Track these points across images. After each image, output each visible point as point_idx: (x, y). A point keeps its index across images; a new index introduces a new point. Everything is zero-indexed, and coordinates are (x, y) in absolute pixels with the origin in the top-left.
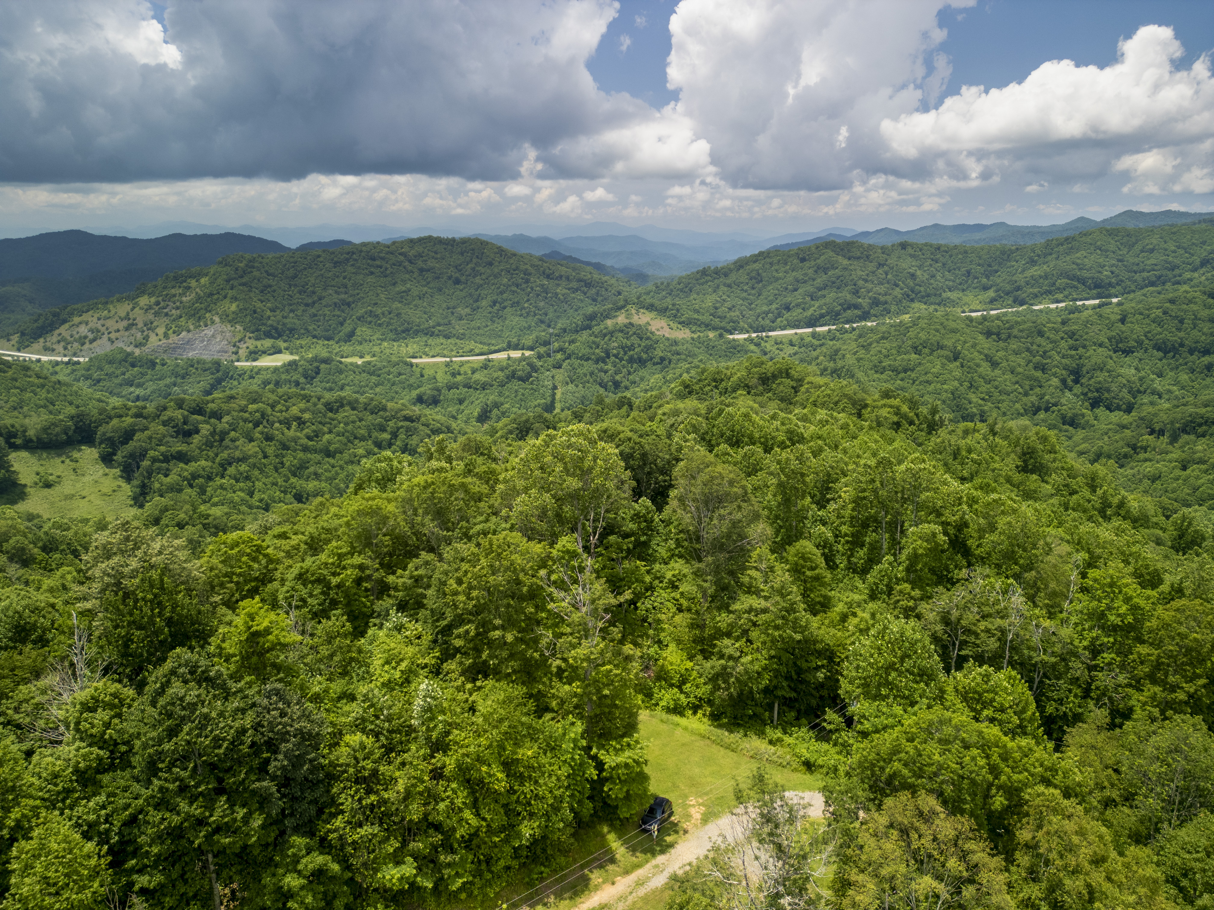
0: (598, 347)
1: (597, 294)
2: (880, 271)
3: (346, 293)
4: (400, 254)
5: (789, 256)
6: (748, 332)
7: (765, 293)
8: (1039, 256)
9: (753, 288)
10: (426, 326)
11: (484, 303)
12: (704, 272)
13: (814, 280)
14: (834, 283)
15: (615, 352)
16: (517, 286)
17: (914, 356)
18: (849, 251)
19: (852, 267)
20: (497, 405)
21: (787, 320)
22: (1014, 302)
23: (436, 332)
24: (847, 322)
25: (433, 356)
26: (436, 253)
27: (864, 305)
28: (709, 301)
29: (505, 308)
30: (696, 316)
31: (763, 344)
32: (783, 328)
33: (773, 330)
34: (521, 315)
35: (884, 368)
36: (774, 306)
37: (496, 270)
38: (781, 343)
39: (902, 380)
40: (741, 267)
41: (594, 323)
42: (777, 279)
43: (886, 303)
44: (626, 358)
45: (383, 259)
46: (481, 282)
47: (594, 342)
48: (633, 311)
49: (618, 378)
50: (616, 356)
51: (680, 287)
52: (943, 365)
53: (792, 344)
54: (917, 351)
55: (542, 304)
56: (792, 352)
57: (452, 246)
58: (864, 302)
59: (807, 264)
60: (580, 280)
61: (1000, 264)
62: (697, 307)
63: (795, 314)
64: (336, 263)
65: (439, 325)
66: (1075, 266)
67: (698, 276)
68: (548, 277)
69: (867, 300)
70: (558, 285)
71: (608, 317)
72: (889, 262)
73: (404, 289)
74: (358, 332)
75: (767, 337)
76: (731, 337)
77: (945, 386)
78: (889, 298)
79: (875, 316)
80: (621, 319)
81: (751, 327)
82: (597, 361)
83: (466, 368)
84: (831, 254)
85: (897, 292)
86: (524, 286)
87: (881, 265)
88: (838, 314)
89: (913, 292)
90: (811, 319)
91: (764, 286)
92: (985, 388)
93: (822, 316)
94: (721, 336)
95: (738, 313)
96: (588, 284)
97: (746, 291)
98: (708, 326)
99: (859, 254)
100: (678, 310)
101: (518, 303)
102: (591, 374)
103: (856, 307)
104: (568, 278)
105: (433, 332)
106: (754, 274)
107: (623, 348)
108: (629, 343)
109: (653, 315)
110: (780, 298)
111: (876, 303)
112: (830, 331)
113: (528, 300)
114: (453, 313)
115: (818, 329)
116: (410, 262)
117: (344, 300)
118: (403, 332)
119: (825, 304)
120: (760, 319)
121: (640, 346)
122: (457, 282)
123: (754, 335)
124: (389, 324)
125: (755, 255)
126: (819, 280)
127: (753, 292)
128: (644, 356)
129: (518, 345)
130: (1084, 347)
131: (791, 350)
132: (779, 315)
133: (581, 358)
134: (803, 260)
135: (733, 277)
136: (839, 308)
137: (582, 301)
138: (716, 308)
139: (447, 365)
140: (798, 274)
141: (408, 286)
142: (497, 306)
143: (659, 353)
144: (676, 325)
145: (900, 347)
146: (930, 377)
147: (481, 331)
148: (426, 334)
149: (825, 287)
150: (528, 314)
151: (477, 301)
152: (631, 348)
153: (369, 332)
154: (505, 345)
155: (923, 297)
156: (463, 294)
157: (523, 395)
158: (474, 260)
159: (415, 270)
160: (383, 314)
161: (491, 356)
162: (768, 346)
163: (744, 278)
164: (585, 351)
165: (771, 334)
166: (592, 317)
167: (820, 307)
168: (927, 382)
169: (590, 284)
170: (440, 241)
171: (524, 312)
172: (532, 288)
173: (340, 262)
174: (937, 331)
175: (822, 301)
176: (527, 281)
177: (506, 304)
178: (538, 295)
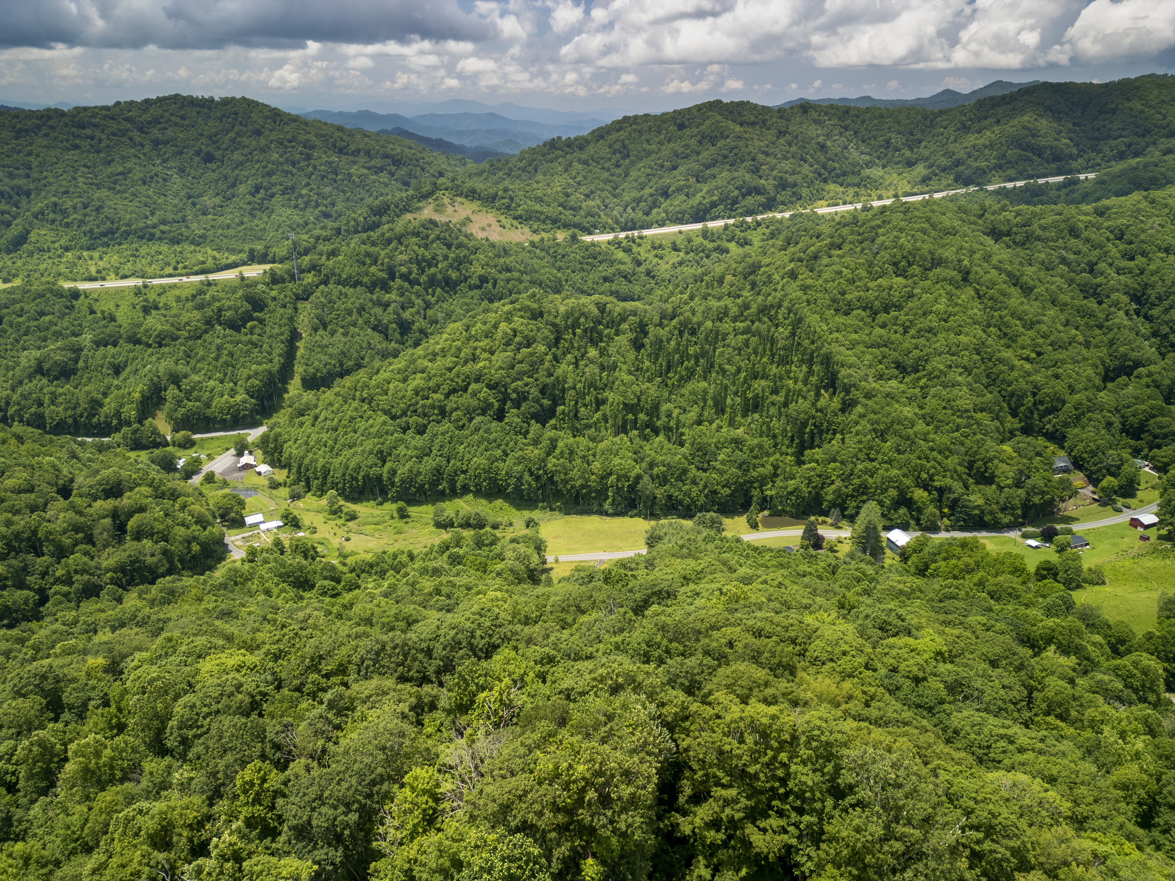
0: (375, 262)
1: (410, 175)
2: (782, 141)
3: (28, 176)
4: (127, 119)
5: (663, 122)
6: (613, 230)
7: (634, 173)
8: (971, 120)
9: (618, 166)
10: (141, 225)
11: (242, 189)
12: (553, 144)
13: (698, 153)
14: (725, 157)
15: (404, 269)
16: (293, 164)
17: (899, 281)
18: (739, 114)
19: (747, 136)
20: (175, 379)
21: (666, 212)
22: (956, 180)
23: (158, 234)
24: (750, 213)
25: (124, 277)
26: (183, 118)
27: (769, 188)
28: (559, 184)
29: (273, 196)
30: (538, 207)
31: (635, 249)
32: (662, 225)
33: (649, 226)
34: (296, 207)
35: (849, 304)
36: (648, 191)
37: (263, 141)
38: (660, 246)
39: (883, 326)
40: (601, 137)
41: (384, 219)
42: (649, 153)
43: (795, 185)
44: (423, 279)
45: (96, 126)
46: (241, 159)
47: (368, 254)
48: (446, 201)
49: (407, 315)
50: (405, 277)
51: (521, 165)
52: (950, 296)
53: (675, 248)
54: (902, 273)
55: (327, 190)
56: (676, 260)
57: (210, 109)
58: (768, 184)
59: (687, 132)
60: (386, 156)
61: (923, 131)
62: (539, 193)
63: (677, 202)
64: (20, 131)
65: (164, 222)
66: (1026, 132)
67: (545, 150)
68: (341, 151)
69: (772, 181)
70: (354, 163)
71: (407, 209)
72: (791, 129)
73: (120, 169)
74: (33, 237)
75: (641, 238)
76: (588, 239)
77: (962, 338)
78: (798, 178)
79: (783, 203)
80: (427, 212)
81: (617, 222)
82: (371, 288)
83: (169, 298)
84: (719, 118)
85: (806, 169)
86: (303, 164)
87: (781, 133)
88: (735, 202)
89: (825, 168)
90: (699, 210)
91: (633, 163)
92: (1027, 337)
93: (714, 205)
94: (574, 238)
95: (599, 202)
96: (397, 162)
97: (608, 170)
98: (556, 223)
99: (753, 119)
100: (512, 199)
101: (293, 188)
102: (361, 310)
103: (758, 191)
104: (368, 153)
105: (152, 235)
106: (618, 146)
107: (418, 263)
108: (428, 255)
109: (475, 205)
110: (654, 180)
111: (783, 185)
112: (726, 227)
113: (308, 184)
114: (194, 204)
115: (711, 224)
116: (141, 130)
117: (19, 187)
118: (104, 235)
119: (717, 188)
120: (629, 210)
121: (446, 258)
122: (209, 158)
123: (622, 235)
124: (81, 223)
125: (618, 122)
126: (705, 154)
127: (618, 171)
128: (454, 275)
129: (266, 255)
130: (1144, 254)
131: (674, 258)
132: (655, 204)
133: (344, 283)
134: (682, 127)
135: (591, 149)
136: (736, 193)
137: (386, 185)
138: (568, 195)
139: (138, 292)
140: (677, 146)
141: (128, 165)
142: (262, 193)
143: (477, 270)
144: (510, 220)
145: (871, 265)
146: (932, 321)
147: (231, 232)
148: (142, 238)
149: (714, 164)
150: (307, 204)
151: (234, 185)
152: (432, 262)
153: (51, 236)
154: (244, 256)
155: (838, 176)
156: (214, 176)
157: (231, 354)
158: (236, 128)
159: (146, 142)
160: (75, 208)
161: (212, 277)
162: (643, 252)
163: (605, 152)
164: (350, 270)
165: (646, 232)
166: (381, 211)
167: (710, 192)
168: (930, 330)
169: (399, 161)
170: (191, 102)
171: (300, 201)
172: (315, 168)
173: (27, 131)
174: (924, 232)
175: (713, 184)
176: (309, 157)
177: (274, 190)
178: (323, 177)
